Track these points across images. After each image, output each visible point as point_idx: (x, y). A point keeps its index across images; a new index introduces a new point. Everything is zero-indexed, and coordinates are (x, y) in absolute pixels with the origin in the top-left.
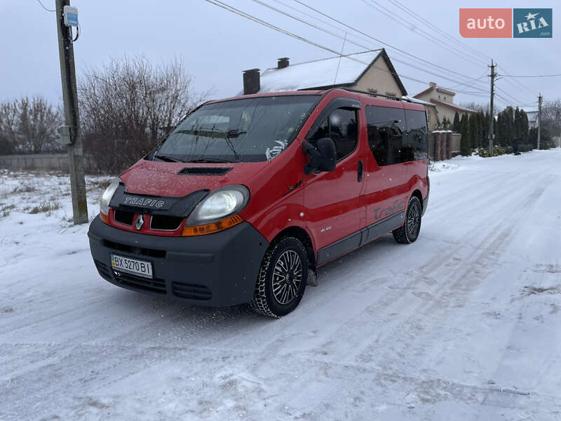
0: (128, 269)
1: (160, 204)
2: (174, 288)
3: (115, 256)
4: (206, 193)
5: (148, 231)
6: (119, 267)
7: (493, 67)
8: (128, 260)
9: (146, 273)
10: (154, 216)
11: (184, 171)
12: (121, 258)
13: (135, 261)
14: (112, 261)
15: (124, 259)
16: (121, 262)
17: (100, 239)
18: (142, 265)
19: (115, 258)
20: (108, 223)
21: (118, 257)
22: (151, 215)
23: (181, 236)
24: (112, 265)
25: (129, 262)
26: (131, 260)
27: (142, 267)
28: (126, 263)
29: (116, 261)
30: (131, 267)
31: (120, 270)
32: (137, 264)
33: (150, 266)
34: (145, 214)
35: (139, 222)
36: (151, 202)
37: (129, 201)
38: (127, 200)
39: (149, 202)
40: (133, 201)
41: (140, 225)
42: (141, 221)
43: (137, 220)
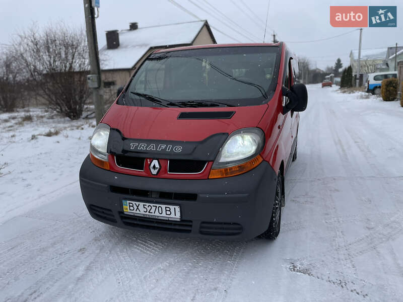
0: (147, 213)
1: (179, 149)
2: (201, 227)
3: (128, 202)
4: (225, 137)
5: (166, 175)
6: (134, 211)
7: (274, 36)
8: (148, 204)
9: (173, 215)
10: (171, 161)
11: (183, 116)
12: (137, 203)
13: (158, 205)
14: (124, 207)
15: (142, 204)
16: (138, 207)
17: (106, 186)
18: (167, 209)
19: (129, 203)
20: (109, 169)
21: (134, 203)
22: (167, 160)
23: (208, 179)
24: (125, 210)
25: (150, 207)
26: (152, 205)
27: (166, 210)
28: (144, 208)
29: (130, 206)
30: (153, 211)
31: (136, 215)
32: (160, 208)
33: (178, 209)
34: (160, 159)
35: (154, 167)
36: (166, 148)
37: (137, 147)
38: (133, 146)
39: (164, 147)
40: (142, 147)
41: (157, 170)
42: (157, 166)
43: (152, 165)
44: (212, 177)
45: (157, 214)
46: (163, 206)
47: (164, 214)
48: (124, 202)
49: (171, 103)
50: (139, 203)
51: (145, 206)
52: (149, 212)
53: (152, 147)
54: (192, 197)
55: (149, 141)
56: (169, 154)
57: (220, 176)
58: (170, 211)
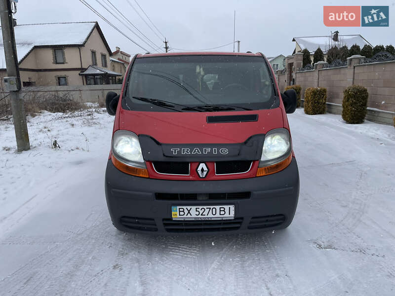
0: (200, 216)
1: (225, 151)
2: (251, 223)
3: (178, 207)
5: (214, 178)
6: (185, 216)
7: (166, 42)
8: (201, 207)
9: (227, 215)
10: (217, 162)
12: (189, 208)
13: (212, 207)
14: (173, 213)
15: (194, 208)
16: (189, 211)
17: (151, 194)
18: (222, 209)
19: (179, 209)
20: (148, 177)
21: (185, 207)
22: (213, 162)
23: (256, 177)
24: (173, 216)
25: (203, 210)
26: (205, 207)
27: (220, 211)
28: (196, 211)
29: (180, 211)
30: (205, 213)
31: (186, 219)
32: (214, 210)
33: (232, 207)
34: (207, 162)
35: (202, 170)
36: (212, 150)
37: (179, 152)
38: (175, 151)
39: (209, 150)
40: (186, 151)
41: (205, 173)
42: (205, 169)
43: (200, 169)
44: (259, 175)
45: (210, 215)
46: (218, 207)
47: (218, 215)
48: (173, 208)
49: (188, 108)
50: (191, 207)
51: (198, 210)
52: (202, 215)
53: (197, 151)
54: (246, 195)
55: (192, 146)
56: (215, 156)
57: (264, 174)
58: (224, 211)
